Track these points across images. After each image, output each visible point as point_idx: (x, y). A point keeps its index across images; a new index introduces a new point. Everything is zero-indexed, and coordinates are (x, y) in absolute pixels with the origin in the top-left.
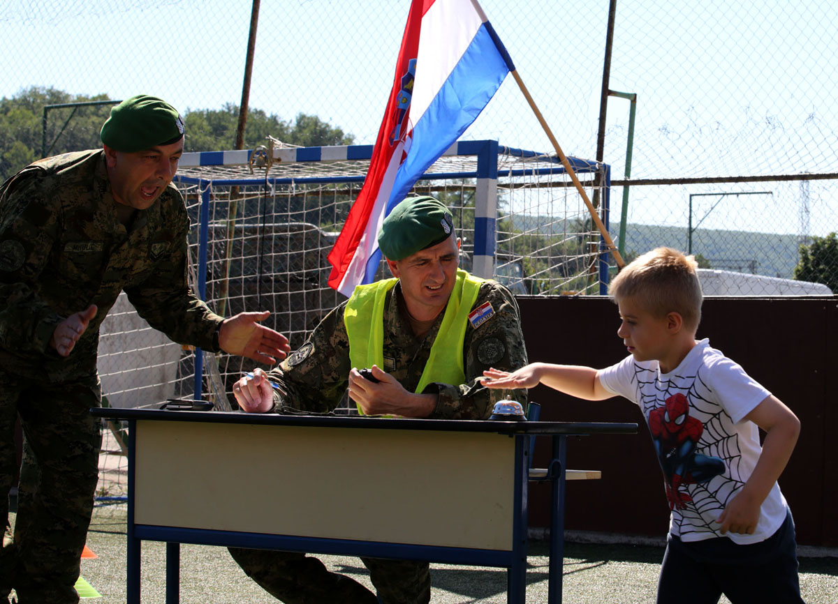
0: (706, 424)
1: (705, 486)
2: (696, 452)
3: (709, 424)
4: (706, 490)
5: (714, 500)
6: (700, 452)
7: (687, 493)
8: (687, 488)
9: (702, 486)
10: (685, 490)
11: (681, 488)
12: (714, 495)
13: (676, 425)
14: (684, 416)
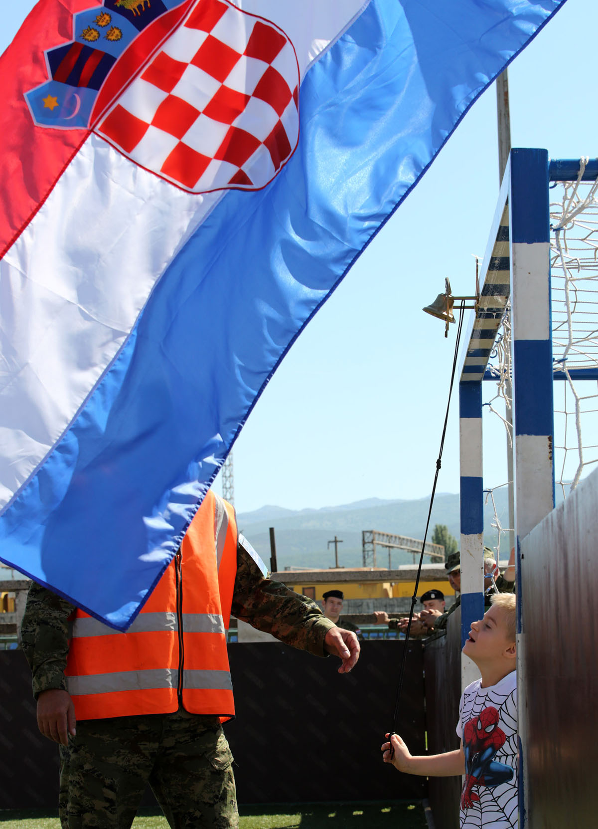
0: (509, 737)
1: (491, 791)
2: (493, 760)
3: (511, 738)
4: (492, 794)
5: (495, 804)
6: (497, 759)
7: (477, 794)
8: (478, 789)
9: (489, 790)
10: (476, 791)
11: (474, 789)
12: (496, 799)
13: (486, 732)
14: (493, 726)
